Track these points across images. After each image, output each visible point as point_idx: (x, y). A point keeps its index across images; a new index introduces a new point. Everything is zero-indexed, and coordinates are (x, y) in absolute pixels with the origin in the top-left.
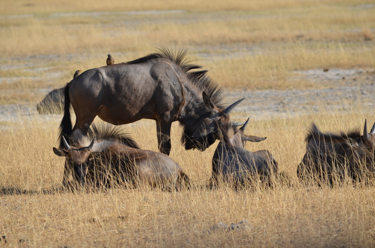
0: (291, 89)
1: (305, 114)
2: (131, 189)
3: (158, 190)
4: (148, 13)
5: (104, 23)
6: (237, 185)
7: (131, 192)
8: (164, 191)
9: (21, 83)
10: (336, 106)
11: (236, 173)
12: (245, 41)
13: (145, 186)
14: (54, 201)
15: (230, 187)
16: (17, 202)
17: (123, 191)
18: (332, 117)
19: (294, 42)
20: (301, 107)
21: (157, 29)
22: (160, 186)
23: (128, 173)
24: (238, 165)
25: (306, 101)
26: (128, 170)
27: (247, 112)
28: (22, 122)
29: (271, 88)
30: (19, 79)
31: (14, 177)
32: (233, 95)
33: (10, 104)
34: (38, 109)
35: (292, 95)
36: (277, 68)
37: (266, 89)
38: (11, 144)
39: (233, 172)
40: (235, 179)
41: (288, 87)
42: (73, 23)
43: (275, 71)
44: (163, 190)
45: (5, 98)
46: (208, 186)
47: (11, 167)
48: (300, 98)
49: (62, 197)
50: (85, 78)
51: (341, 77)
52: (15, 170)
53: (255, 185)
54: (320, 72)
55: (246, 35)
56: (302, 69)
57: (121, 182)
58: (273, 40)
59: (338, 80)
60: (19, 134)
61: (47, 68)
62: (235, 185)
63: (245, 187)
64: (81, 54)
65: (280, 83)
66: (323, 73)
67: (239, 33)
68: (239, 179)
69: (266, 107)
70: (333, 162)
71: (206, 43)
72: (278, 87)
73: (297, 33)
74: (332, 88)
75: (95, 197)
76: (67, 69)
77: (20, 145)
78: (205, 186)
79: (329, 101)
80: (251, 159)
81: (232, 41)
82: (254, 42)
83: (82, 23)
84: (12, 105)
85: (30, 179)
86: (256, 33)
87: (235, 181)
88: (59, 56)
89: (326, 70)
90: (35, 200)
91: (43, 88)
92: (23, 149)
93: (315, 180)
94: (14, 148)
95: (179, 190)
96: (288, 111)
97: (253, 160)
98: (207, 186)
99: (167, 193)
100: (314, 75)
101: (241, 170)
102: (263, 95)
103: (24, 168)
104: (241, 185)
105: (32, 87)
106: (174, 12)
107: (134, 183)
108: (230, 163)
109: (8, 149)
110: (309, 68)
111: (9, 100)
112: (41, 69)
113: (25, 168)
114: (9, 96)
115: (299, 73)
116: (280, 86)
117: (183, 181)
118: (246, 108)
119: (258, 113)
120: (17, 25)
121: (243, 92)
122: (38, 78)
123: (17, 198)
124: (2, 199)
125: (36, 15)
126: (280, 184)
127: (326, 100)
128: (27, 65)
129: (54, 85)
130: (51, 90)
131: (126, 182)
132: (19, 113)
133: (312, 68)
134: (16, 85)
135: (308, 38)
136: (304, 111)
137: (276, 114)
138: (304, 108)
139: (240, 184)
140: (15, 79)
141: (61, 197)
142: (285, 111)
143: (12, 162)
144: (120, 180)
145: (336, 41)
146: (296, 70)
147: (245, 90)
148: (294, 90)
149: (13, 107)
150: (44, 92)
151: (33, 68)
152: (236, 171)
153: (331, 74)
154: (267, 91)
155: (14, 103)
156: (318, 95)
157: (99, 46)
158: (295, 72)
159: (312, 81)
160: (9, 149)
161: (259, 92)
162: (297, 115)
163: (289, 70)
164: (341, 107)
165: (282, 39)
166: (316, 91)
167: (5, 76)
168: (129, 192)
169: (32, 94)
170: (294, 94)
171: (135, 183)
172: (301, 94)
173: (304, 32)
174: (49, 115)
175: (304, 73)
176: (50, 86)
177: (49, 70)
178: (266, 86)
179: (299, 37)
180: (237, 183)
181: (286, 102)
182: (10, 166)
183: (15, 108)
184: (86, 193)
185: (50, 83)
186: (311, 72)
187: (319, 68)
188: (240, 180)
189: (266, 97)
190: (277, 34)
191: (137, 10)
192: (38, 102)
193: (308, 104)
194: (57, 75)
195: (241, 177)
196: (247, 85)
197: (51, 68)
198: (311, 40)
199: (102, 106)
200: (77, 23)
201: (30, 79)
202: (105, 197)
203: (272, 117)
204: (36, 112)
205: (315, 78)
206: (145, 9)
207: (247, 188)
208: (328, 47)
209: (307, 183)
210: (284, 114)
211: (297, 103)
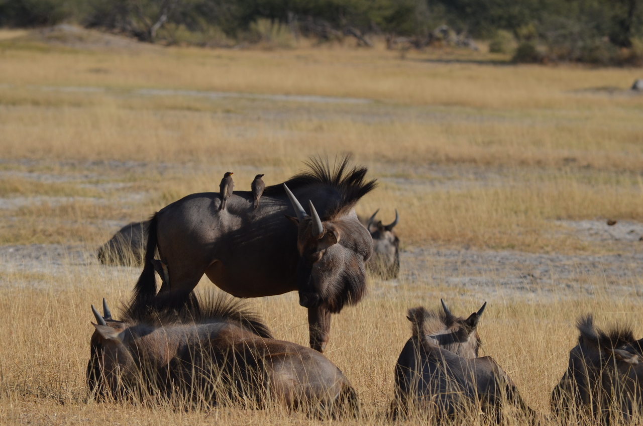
0: (547, 253)
1: (569, 298)
2: (252, 410)
3: (300, 416)
4: (307, 100)
5: (228, 111)
6: (440, 417)
7: (252, 415)
8: (311, 418)
9: (73, 208)
10: (625, 288)
11: (440, 396)
12: (473, 161)
13: (279, 407)
14: (115, 422)
15: (428, 418)
16: (49, 418)
17: (238, 413)
18: (616, 306)
19: (560, 169)
20: (563, 285)
21: (320, 129)
22: (305, 409)
23: (250, 381)
24: (445, 381)
25: (572, 276)
26: (249, 376)
27: (468, 287)
28: (70, 277)
29: (513, 247)
30: (71, 199)
31: (48, 374)
32: (445, 255)
33: (52, 243)
34: (101, 255)
35: (549, 262)
36: (526, 212)
37: (503, 248)
38: (47, 315)
39: (436, 393)
40: (437, 406)
41: (542, 248)
42: (174, 108)
43: (522, 217)
44: (309, 416)
45: (44, 232)
46: (389, 415)
47: (44, 356)
48: (563, 269)
49: (130, 415)
50: (190, 207)
51: (638, 238)
52: (50, 362)
53: (472, 419)
54: (601, 226)
55: (475, 151)
56: (570, 217)
57: (236, 397)
58: (523, 163)
59: (632, 241)
60: (63, 297)
61: (121, 185)
62: (437, 416)
63: (455, 421)
64: (183, 163)
65: (529, 239)
66: (606, 227)
67: (464, 147)
68: (444, 407)
69: (502, 281)
70: (612, 388)
71: (404, 160)
72: (526, 247)
73: (566, 153)
74: (619, 255)
75: (188, 420)
76: (156, 189)
77: (64, 319)
78: (385, 414)
79: (613, 278)
80: (468, 372)
81: (449, 160)
82: (488, 164)
83: (189, 109)
84: (56, 245)
85: (76, 380)
86: (494, 149)
87: (438, 409)
88: (144, 165)
89: (611, 223)
90: (81, 417)
91: (111, 218)
92: (68, 325)
93: (579, 418)
94: (52, 323)
95: (337, 418)
96: (539, 291)
97: (472, 374)
98: (387, 415)
99: (316, 422)
100: (590, 229)
101: (450, 391)
102: (498, 259)
103: (67, 360)
104: (447, 417)
105: (92, 216)
106: (352, 101)
107: (259, 400)
108: (431, 376)
109: (42, 323)
110: (582, 218)
111: (50, 235)
112: (110, 186)
113: (69, 359)
114: (51, 229)
115: (565, 224)
116: (529, 245)
117: (346, 401)
118: (466, 279)
119: (487, 289)
120: (77, 104)
121: (463, 251)
122: (104, 201)
123: (50, 412)
124: (24, 412)
125: (109, 89)
126: (517, 419)
127: (608, 276)
128: (86, 176)
129: (131, 216)
130: (125, 223)
131: (245, 397)
132: (67, 260)
133: (588, 217)
134: (64, 210)
135: (584, 163)
136: (567, 292)
137: (517, 295)
138: (568, 286)
139: (446, 415)
140: (64, 200)
141: (127, 416)
142: (534, 291)
143: (46, 347)
144: (235, 392)
145: (633, 172)
146: (559, 218)
147: (468, 248)
148: (553, 254)
149: (56, 249)
150: (114, 226)
151: (97, 183)
152: (441, 391)
153: (621, 230)
154: (505, 253)
155: (58, 243)
156: (594, 265)
157: (216, 152)
158: (558, 223)
159: (586, 241)
160: (44, 324)
161: (491, 252)
162: (556, 298)
163: (548, 218)
164: (633, 290)
165: (539, 163)
166: (591, 259)
167: (46, 193)
168: (248, 416)
169: (92, 229)
170: (552, 260)
171: (261, 399)
172: (565, 262)
173: (577, 153)
174: (119, 267)
175: (574, 225)
176: (124, 217)
177: (123, 189)
178: (505, 244)
179: (567, 160)
180: (440, 414)
181: (537, 273)
182: (43, 354)
183: (60, 251)
184: (173, 412)
185: (124, 211)
186: (585, 224)
187: (601, 218)
188: (446, 408)
189: (502, 263)
190: (531, 153)
191: (287, 94)
192: (101, 244)
193: (577, 281)
194: (138, 197)
195: (448, 403)
196: (471, 240)
197: (130, 184)
198: (588, 167)
199: (215, 261)
200: (182, 108)
201: (91, 201)
202: (206, 420)
203: (512, 299)
204: (96, 261)
205: (591, 235)
206: (301, 93)
207: (457, 423)
208: (618, 182)
209: (565, 421)
210: (532, 295)
211: (556, 276)
